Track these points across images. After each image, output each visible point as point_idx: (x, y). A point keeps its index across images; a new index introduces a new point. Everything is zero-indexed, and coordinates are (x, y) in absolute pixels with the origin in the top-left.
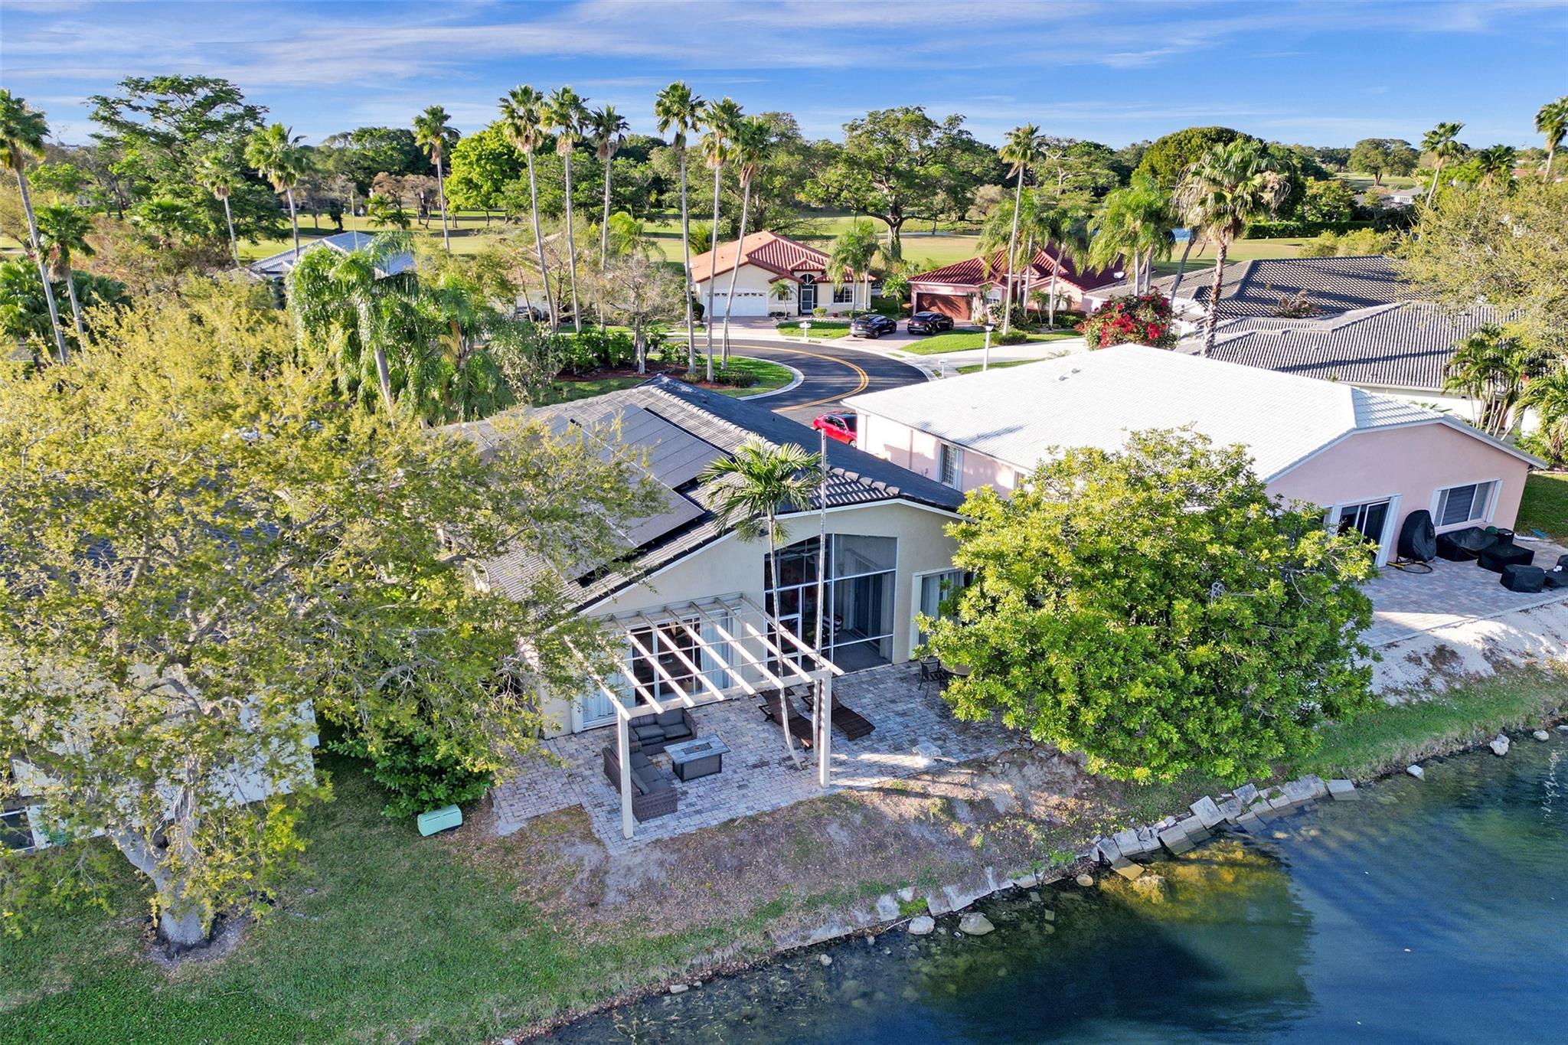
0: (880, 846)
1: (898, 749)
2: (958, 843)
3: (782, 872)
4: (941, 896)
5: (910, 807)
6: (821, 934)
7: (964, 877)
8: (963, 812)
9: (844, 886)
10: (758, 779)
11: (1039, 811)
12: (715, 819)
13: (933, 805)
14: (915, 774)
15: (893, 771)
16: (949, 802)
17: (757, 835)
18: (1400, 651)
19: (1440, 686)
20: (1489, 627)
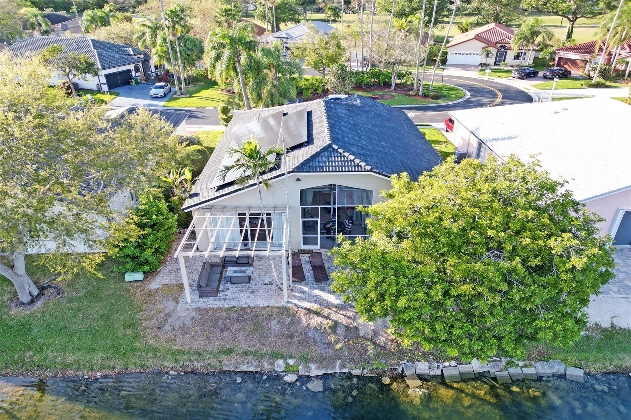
0: (291, 336)
2: (330, 345)
3: (241, 336)
4: (307, 367)
5: (316, 322)
7: (321, 361)
8: (341, 331)
9: (266, 349)
10: (262, 290)
11: (381, 340)
13: (327, 323)
14: (330, 306)
15: (319, 302)
16: (336, 324)
17: (239, 317)
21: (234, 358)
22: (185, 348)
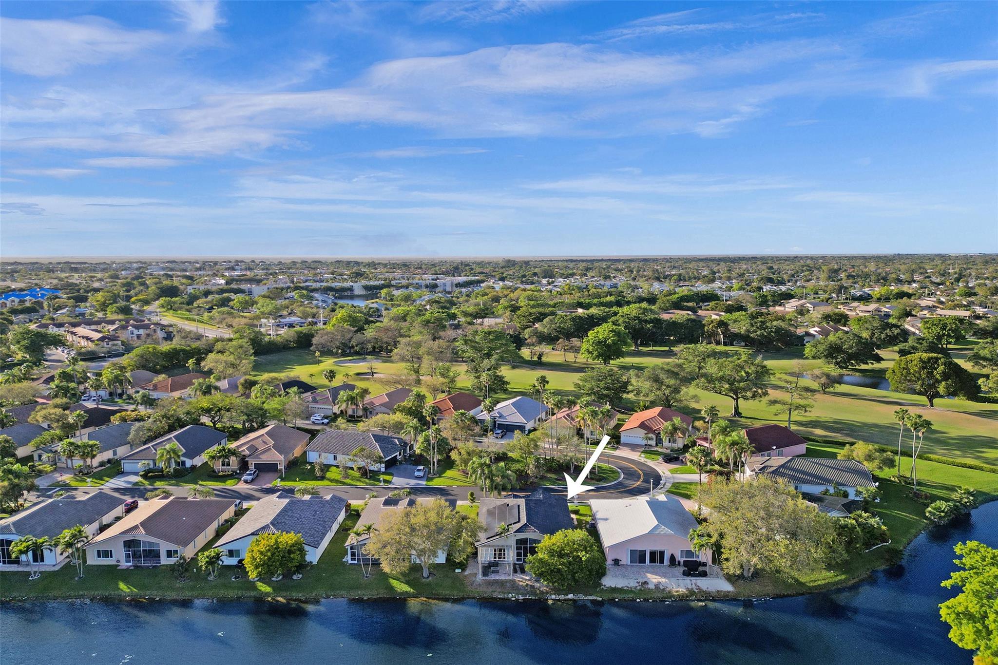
2: (525, 590)
8: (529, 586)
10: (503, 576)
11: (541, 589)
12: (493, 578)
13: (525, 584)
14: (526, 580)
15: (523, 579)
16: (527, 584)
17: (497, 582)
18: (637, 581)
19: (638, 588)
20: (663, 580)
21: (496, 593)
22: (481, 590)
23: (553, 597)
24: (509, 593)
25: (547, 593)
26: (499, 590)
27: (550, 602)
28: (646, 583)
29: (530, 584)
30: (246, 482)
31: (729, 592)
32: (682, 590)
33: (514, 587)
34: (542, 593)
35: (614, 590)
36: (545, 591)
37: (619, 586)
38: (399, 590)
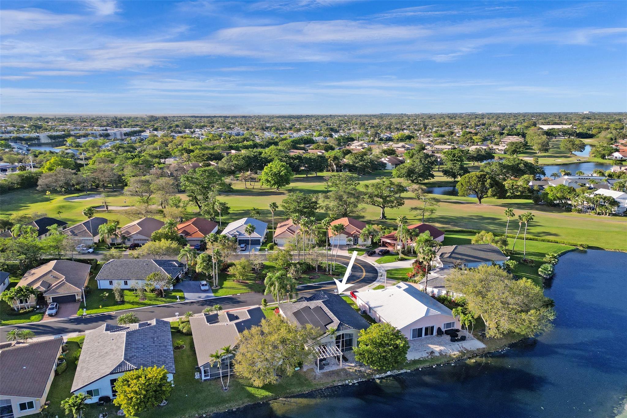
0: (347, 375)
1: (351, 363)
2: (356, 375)
3: (335, 377)
4: (353, 381)
5: (351, 370)
6: (339, 384)
7: (356, 379)
9: (342, 379)
10: (333, 366)
11: (367, 372)
12: (328, 370)
13: (354, 370)
14: (353, 366)
15: (350, 366)
16: (356, 370)
17: (333, 373)
18: (426, 352)
19: (429, 357)
20: (442, 348)
21: (336, 382)
22: (324, 382)
23: (378, 376)
24: (345, 380)
25: (372, 374)
26: (337, 379)
27: (378, 381)
28: (432, 352)
29: (358, 369)
30: (51, 315)
31: (484, 348)
32: (457, 353)
33: (347, 374)
34: (368, 374)
35: (415, 362)
36: (370, 373)
37: (417, 358)
38: (260, 396)
